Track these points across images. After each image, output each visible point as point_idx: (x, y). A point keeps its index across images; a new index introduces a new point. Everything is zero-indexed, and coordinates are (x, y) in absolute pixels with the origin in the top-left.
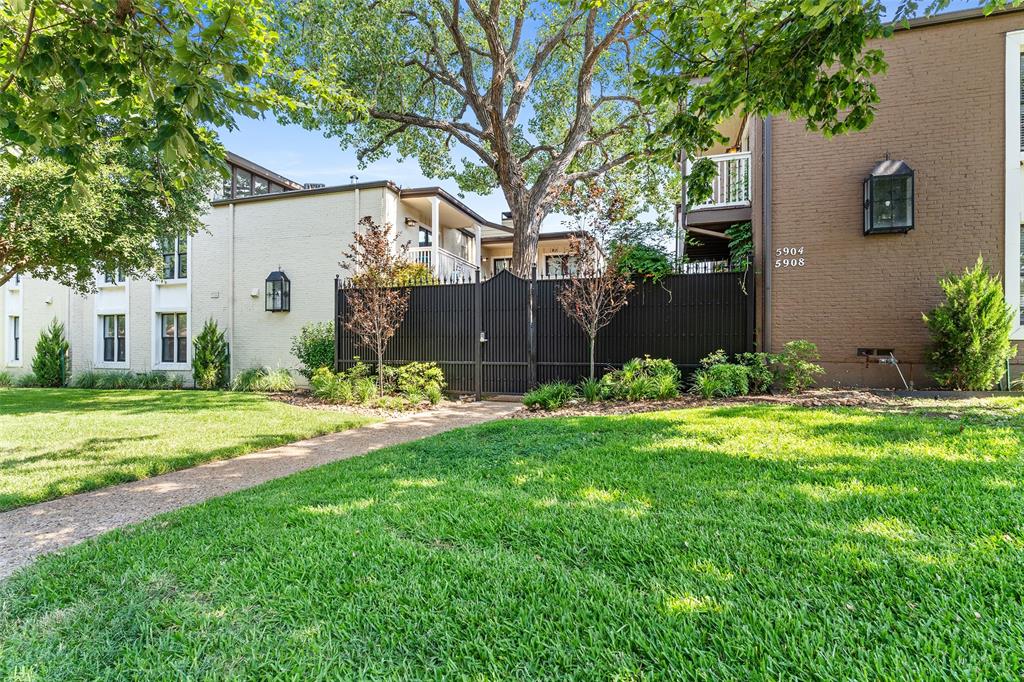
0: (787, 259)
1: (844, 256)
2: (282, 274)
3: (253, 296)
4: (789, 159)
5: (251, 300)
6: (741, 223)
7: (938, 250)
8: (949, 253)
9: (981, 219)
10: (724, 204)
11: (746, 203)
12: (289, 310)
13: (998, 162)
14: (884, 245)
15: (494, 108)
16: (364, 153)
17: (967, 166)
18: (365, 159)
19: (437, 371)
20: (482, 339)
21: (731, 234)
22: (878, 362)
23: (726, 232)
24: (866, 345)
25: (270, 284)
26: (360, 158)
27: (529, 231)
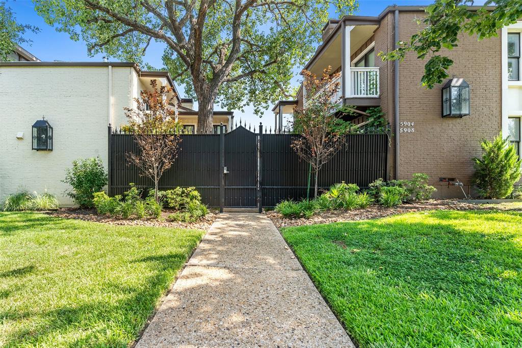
0: (406, 128)
1: (432, 128)
2: (46, 122)
3: (18, 138)
4: (407, 73)
5: (17, 142)
6: (375, 107)
7: (475, 127)
8: (479, 129)
9: (492, 113)
10: (365, 96)
11: (377, 96)
12: (52, 150)
13: (498, 85)
14: (450, 123)
15: (199, 28)
16: (93, 47)
17: (486, 86)
18: (93, 51)
19: (196, 193)
20: (225, 172)
21: (369, 113)
22: (454, 185)
23: (367, 111)
24: (443, 176)
25: (35, 130)
26: (90, 50)
27: (209, 108)
